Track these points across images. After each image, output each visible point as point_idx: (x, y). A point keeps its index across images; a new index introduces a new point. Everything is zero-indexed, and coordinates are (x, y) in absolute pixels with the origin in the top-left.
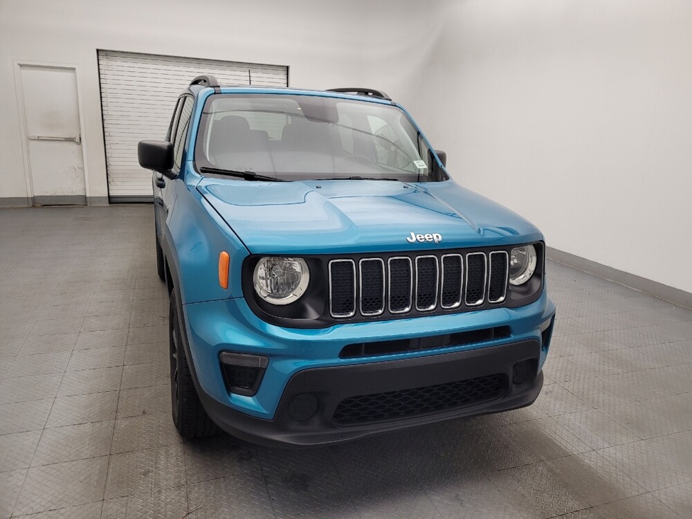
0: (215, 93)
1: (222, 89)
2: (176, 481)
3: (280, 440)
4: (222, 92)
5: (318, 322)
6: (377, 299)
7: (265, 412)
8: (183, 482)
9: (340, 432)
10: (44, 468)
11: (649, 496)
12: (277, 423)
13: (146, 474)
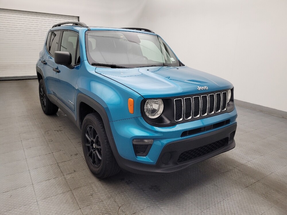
0: (88, 30)
1: (91, 28)
2: (107, 196)
3: (160, 172)
4: (91, 30)
5: (170, 124)
6: (189, 113)
7: (152, 162)
8: (110, 196)
9: (180, 166)
10: (44, 200)
11: (273, 174)
12: (157, 165)
13: (92, 195)
